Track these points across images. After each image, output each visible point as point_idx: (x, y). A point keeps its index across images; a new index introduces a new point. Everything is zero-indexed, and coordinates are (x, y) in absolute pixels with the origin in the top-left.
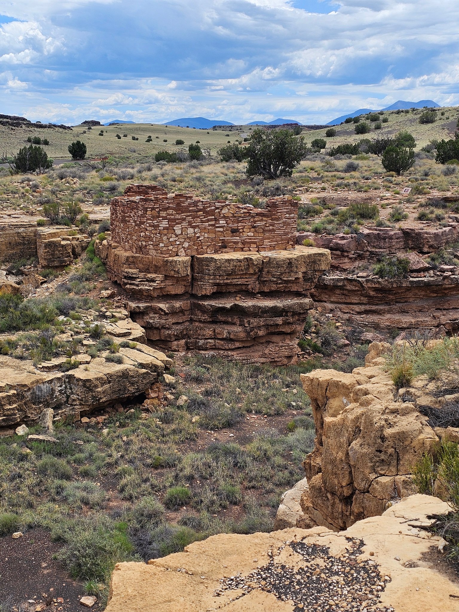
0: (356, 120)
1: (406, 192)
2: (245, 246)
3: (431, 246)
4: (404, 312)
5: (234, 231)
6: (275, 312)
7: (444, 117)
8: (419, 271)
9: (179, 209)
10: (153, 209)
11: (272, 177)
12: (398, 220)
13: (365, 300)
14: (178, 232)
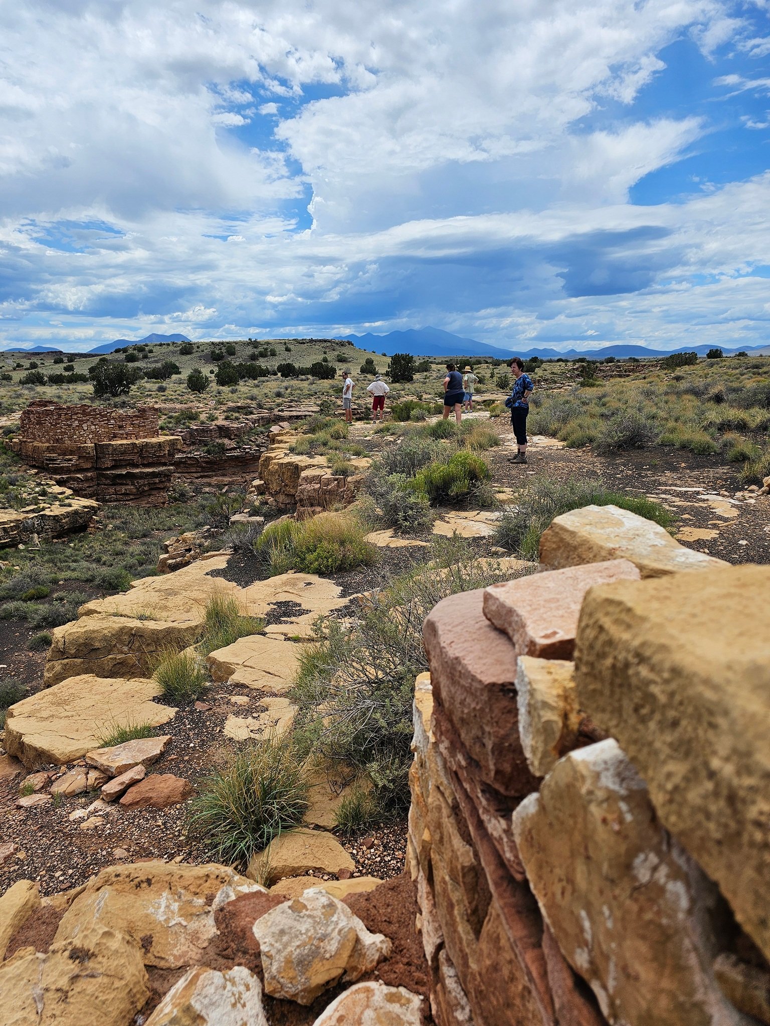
0: (125, 350)
1: (212, 403)
2: (128, 436)
3: (235, 435)
4: (224, 475)
5: (121, 427)
6: (154, 475)
7: (200, 350)
8: (231, 449)
9: (84, 413)
10: (66, 414)
11: (115, 395)
12: (213, 420)
13: (200, 470)
14: (85, 428)
